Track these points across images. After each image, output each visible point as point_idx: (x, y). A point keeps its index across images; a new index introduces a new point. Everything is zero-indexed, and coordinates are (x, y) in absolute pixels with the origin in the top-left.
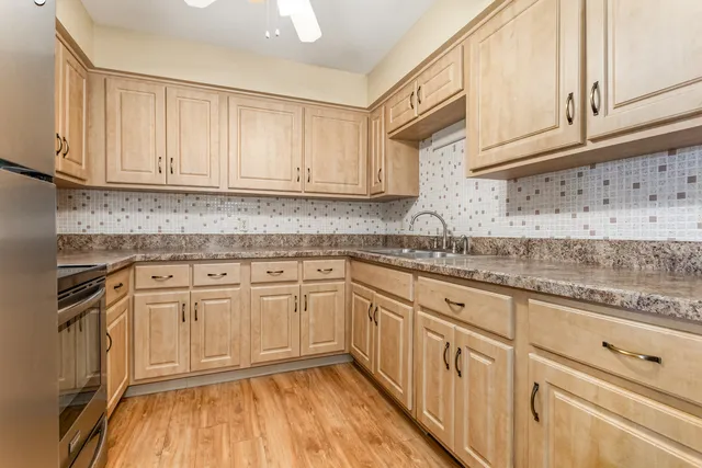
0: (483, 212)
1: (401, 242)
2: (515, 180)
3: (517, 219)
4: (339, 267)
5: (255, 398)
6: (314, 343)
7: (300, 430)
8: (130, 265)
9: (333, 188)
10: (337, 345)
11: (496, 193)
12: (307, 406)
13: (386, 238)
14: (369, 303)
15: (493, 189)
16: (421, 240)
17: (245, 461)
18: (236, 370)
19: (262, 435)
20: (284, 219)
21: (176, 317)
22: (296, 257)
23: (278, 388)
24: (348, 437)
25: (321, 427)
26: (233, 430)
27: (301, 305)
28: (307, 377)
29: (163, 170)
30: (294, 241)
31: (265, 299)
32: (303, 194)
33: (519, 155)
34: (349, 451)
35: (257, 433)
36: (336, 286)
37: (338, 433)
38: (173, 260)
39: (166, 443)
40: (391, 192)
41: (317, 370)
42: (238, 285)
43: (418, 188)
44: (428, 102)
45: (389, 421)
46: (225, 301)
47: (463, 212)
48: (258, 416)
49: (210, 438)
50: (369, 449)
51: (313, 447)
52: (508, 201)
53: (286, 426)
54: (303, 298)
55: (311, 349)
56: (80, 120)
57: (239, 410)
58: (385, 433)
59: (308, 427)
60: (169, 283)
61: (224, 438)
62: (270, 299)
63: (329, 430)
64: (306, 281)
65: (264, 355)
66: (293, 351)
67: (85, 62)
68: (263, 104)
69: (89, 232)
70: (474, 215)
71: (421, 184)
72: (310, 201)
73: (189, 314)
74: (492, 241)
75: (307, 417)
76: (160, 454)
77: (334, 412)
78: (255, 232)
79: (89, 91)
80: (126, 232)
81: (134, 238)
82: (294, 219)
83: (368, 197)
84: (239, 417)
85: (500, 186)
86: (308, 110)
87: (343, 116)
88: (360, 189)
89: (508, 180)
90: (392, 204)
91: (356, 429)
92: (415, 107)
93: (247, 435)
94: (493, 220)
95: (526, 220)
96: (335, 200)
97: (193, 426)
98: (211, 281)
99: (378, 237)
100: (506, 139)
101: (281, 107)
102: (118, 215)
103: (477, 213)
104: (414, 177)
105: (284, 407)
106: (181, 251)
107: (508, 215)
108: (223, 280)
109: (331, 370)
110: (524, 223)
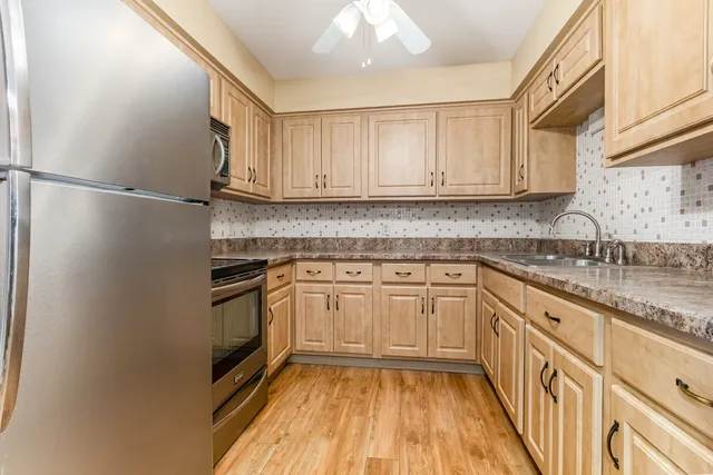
0: (650, 210)
1: (555, 247)
2: (693, 163)
3: (696, 218)
4: (469, 272)
5: (380, 385)
6: (442, 347)
7: (407, 422)
8: (291, 261)
9: (470, 190)
10: (466, 353)
11: (667, 183)
12: (423, 404)
13: (541, 242)
14: (493, 311)
15: (663, 179)
16: (577, 245)
17: (354, 432)
18: (368, 358)
19: (374, 416)
20: (423, 223)
21: (323, 306)
22: (423, 260)
23: (402, 382)
24: (451, 442)
25: (428, 426)
26: (354, 405)
27: (429, 307)
28: (433, 379)
29: (319, 185)
30: (432, 244)
31: (395, 298)
32: (437, 198)
33: (658, 135)
34: (446, 455)
35: (371, 414)
36: (465, 291)
37: (442, 436)
38: (320, 259)
39: (306, 401)
40: (534, 190)
41: (445, 375)
42: (370, 283)
43: (575, 182)
44: (566, 81)
45: (502, 441)
46: (360, 296)
47: (625, 209)
48: (377, 400)
49: (334, 407)
50: (467, 460)
51: (413, 439)
52: (683, 193)
53: (397, 416)
54: (430, 301)
55: (439, 352)
56: (266, 154)
57: (364, 391)
58: (491, 451)
59: (416, 422)
60: (319, 277)
61: (345, 411)
62: (399, 298)
63: (434, 429)
64: (433, 284)
65: (393, 350)
66: (419, 350)
67: (268, 111)
68: (398, 116)
69: (276, 236)
70: (639, 214)
71: (578, 177)
72: (450, 204)
73: (333, 304)
74: (659, 247)
75: (418, 413)
76: (299, 407)
77: (446, 415)
78: (396, 236)
79: (273, 131)
80: (298, 236)
81: (304, 240)
82: (433, 223)
83: (513, 197)
84: (361, 397)
85: (672, 174)
86: (442, 114)
87: (482, 112)
88: (502, 189)
89: (684, 164)
90: (549, 203)
91: (461, 436)
92: (554, 89)
93: (363, 413)
94: (663, 220)
95: (707, 219)
96: (477, 202)
97: (327, 394)
98: (348, 278)
99: (531, 241)
100: (644, 116)
101: (415, 115)
102: (294, 222)
103: (643, 210)
104: (569, 170)
105: (402, 400)
106: (327, 251)
107: (682, 212)
108: (359, 278)
109: (461, 378)
110: (704, 223)
